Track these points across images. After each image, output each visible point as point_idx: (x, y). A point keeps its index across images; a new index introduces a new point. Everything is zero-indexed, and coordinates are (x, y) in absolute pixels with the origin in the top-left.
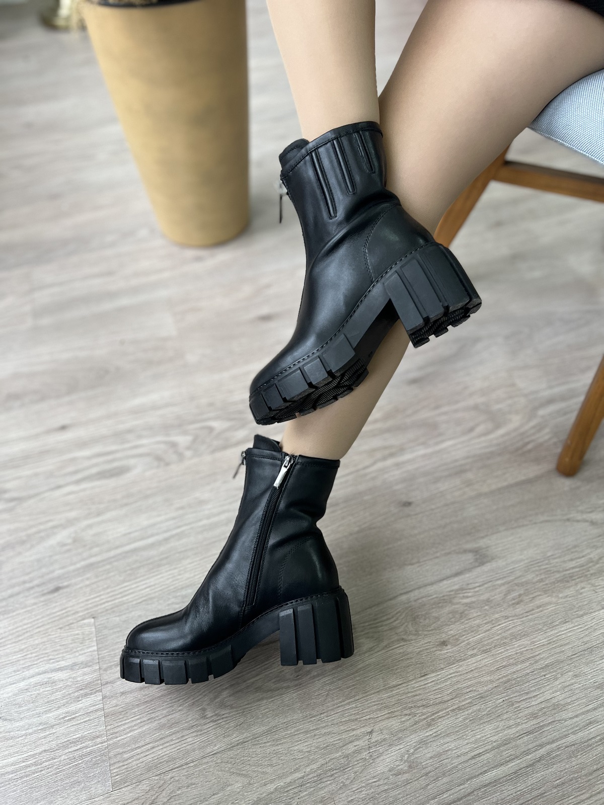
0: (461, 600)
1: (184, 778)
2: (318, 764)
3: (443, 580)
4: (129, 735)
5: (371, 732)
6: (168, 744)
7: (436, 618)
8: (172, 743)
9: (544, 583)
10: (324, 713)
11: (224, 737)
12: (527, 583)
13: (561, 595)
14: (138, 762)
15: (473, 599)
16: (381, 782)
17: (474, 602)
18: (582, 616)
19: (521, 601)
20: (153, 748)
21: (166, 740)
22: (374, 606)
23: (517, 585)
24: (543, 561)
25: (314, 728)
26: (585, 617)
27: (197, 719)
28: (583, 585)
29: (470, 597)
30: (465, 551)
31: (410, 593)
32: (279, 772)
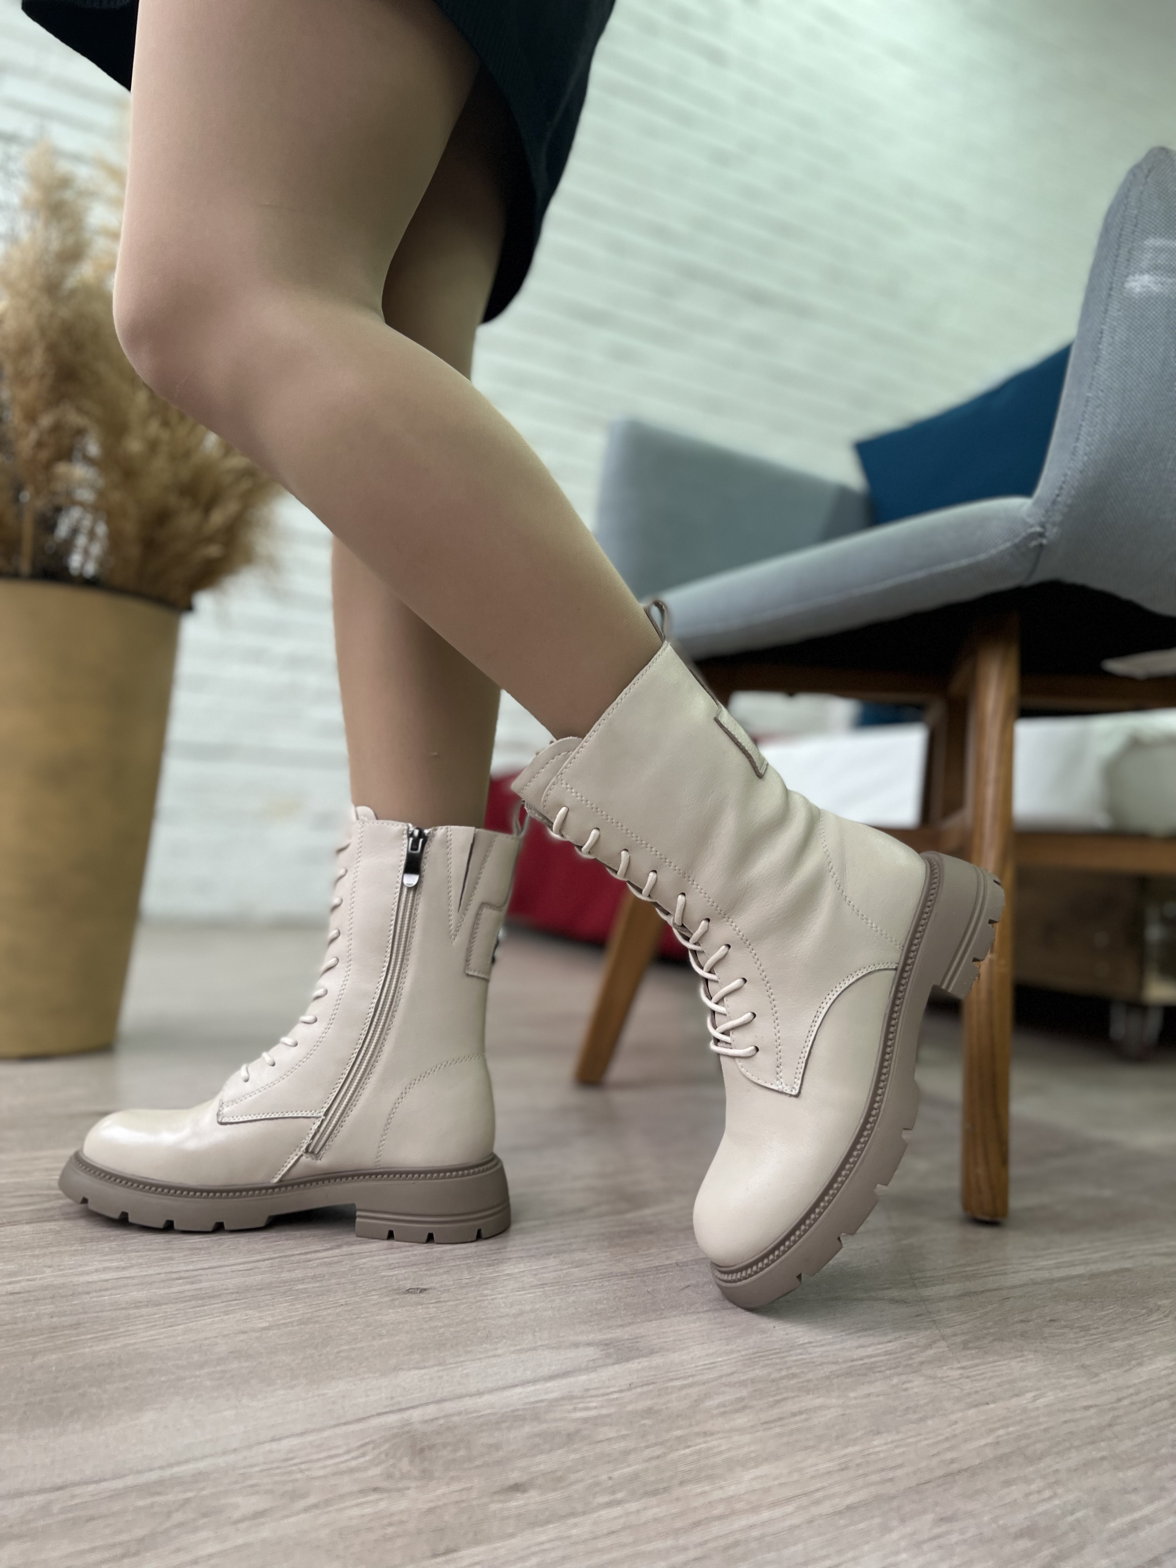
0: (567, 1415)
3: (516, 1386)
7: (490, 1446)
9: (801, 1380)
12: (753, 1381)
13: (852, 1395)
15: (604, 1411)
17: (609, 1416)
18: (923, 1419)
19: (745, 1408)
22: (287, 1437)
23: (725, 1385)
24: (789, 1351)
26: (930, 1422)
28: (904, 1378)
29: (596, 1408)
30: (576, 1345)
31: (411, 1411)
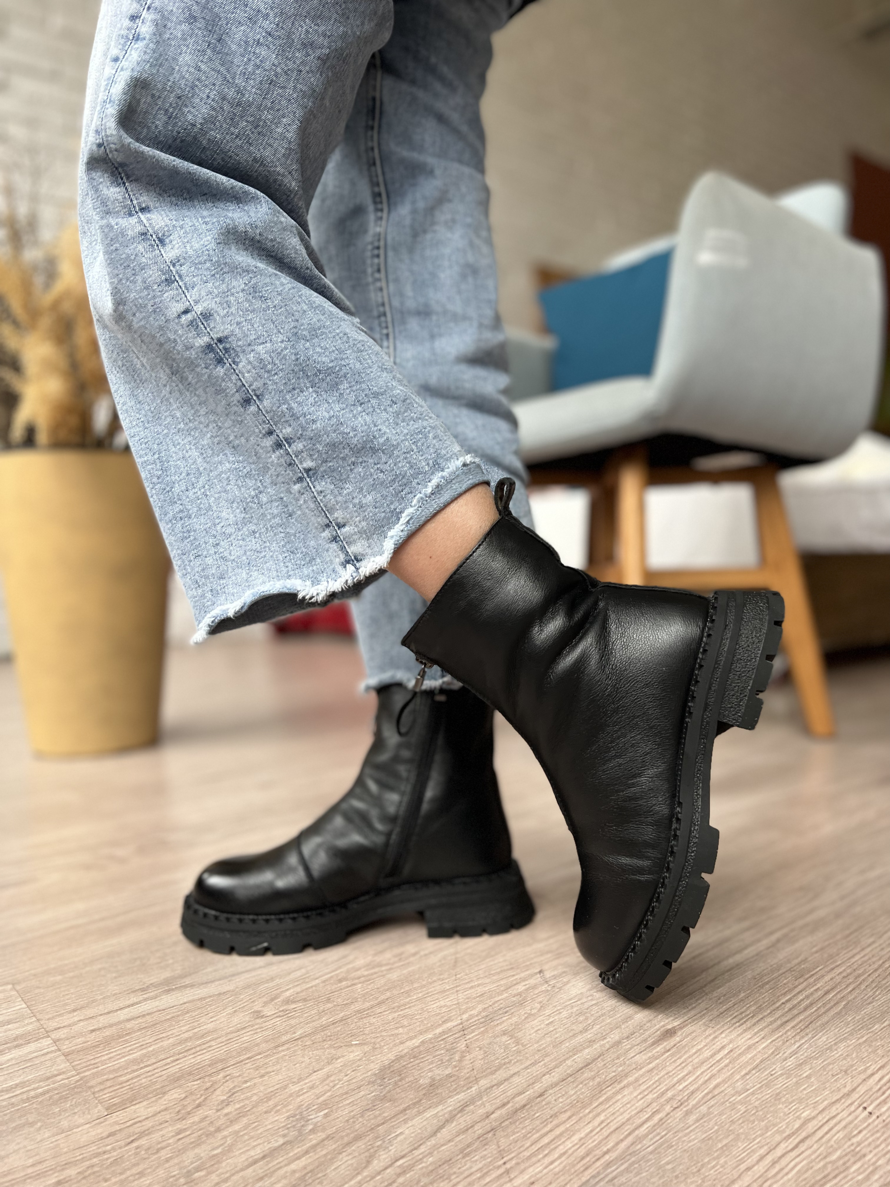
1: (251, 1070)
2: (477, 1009)
4: (123, 1060)
5: (540, 972)
6: (205, 1051)
8: (210, 1049)
10: (459, 974)
11: (307, 1024)
14: (149, 1079)
16: (584, 1000)
20: (177, 1060)
21: (198, 1049)
25: (452, 986)
27: (249, 1021)
32: (418, 1029)
